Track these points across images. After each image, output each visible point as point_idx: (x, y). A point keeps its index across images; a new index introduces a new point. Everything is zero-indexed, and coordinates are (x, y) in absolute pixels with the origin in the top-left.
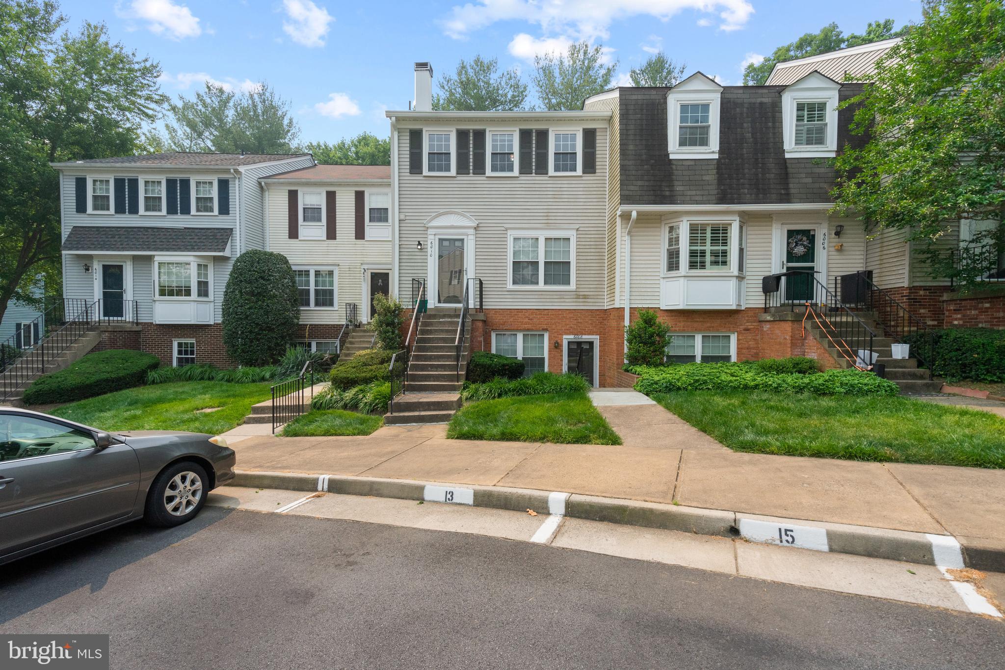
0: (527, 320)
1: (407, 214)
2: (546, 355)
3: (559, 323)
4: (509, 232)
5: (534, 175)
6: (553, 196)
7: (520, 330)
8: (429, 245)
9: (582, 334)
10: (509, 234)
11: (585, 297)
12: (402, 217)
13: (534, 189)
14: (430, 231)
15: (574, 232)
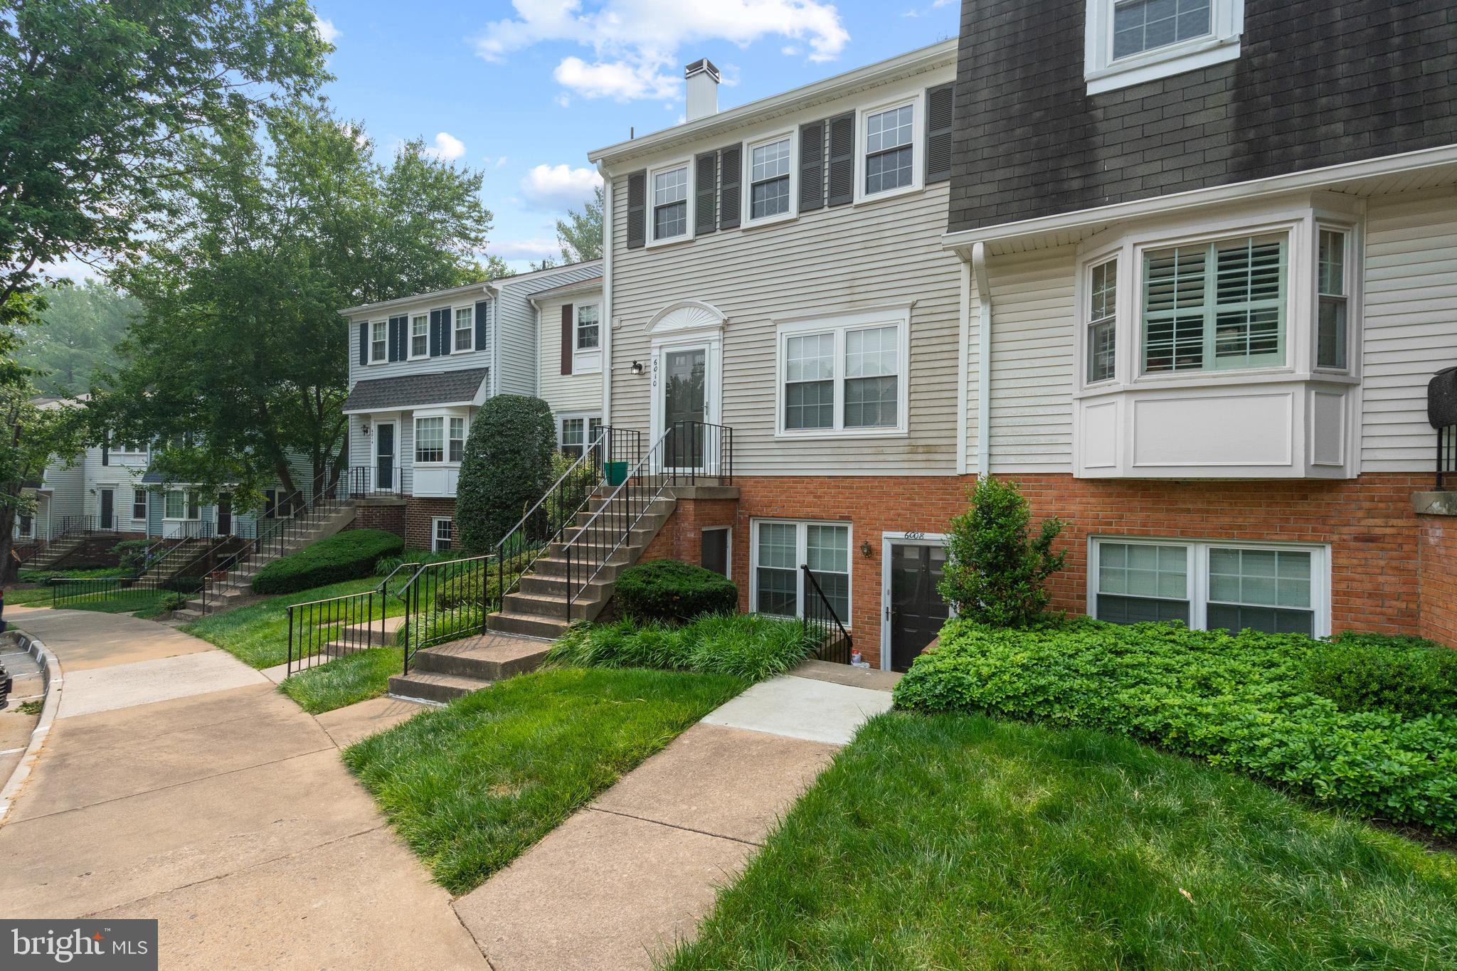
0: (810, 498)
1: (624, 318)
2: (850, 572)
3: (874, 505)
4: (780, 328)
5: (826, 209)
6: (862, 245)
7: (800, 519)
8: (653, 366)
9: (923, 530)
10: (779, 333)
11: (929, 449)
12: (616, 324)
13: (826, 237)
14: (656, 342)
15: (906, 314)
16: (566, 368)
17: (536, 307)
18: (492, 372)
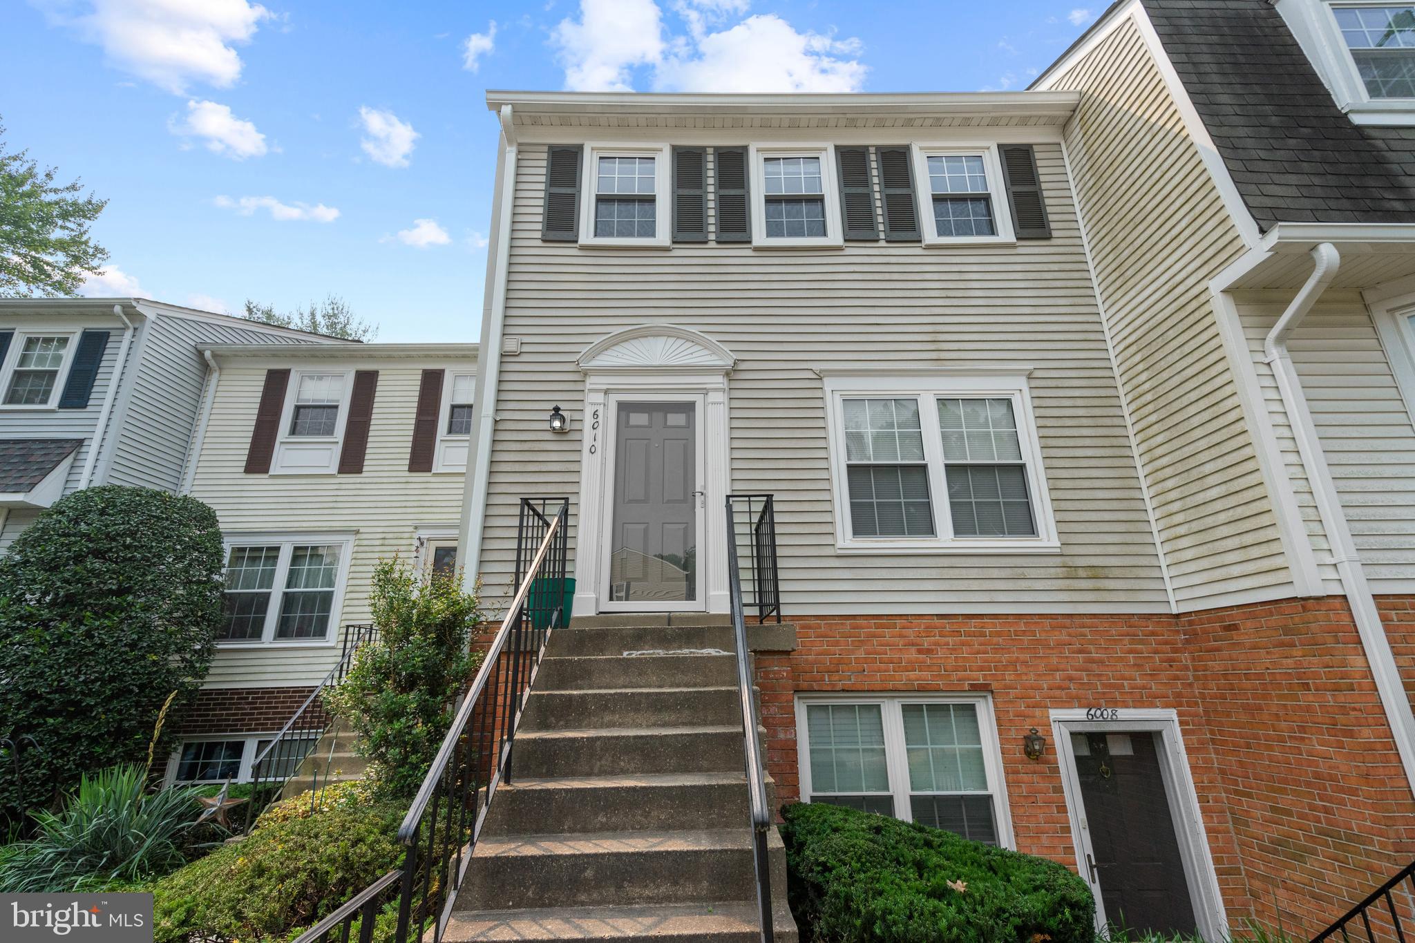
0: (912, 654)
1: (526, 339)
2: (996, 785)
3: (1025, 663)
4: (829, 384)
5: (882, 243)
6: (943, 294)
7: (893, 692)
8: (588, 420)
9: (1115, 704)
10: (828, 389)
11: (1096, 573)
12: (511, 345)
13: (887, 277)
14: (592, 382)
15: (1022, 383)
16: (259, 460)
17: (212, 363)
18: (92, 449)
